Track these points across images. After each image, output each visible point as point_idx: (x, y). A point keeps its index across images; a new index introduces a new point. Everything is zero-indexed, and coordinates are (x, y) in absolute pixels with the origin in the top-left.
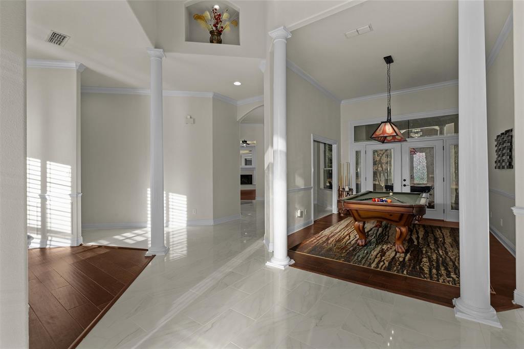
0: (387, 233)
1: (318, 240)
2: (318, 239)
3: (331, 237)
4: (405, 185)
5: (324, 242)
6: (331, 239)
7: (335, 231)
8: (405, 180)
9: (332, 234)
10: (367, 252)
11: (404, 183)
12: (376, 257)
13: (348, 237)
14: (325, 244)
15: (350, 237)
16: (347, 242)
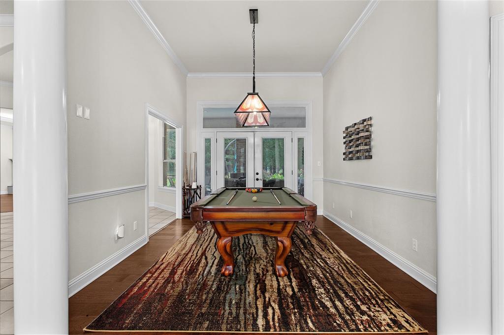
0: (250, 242)
1: (156, 278)
2: (156, 275)
3: (179, 265)
4: (257, 179)
5: (167, 281)
6: (179, 272)
7: (184, 252)
8: (257, 174)
9: (179, 259)
10: (240, 288)
11: (257, 177)
12: (257, 298)
13: (203, 261)
14: (169, 288)
15: (206, 258)
16: (205, 273)
